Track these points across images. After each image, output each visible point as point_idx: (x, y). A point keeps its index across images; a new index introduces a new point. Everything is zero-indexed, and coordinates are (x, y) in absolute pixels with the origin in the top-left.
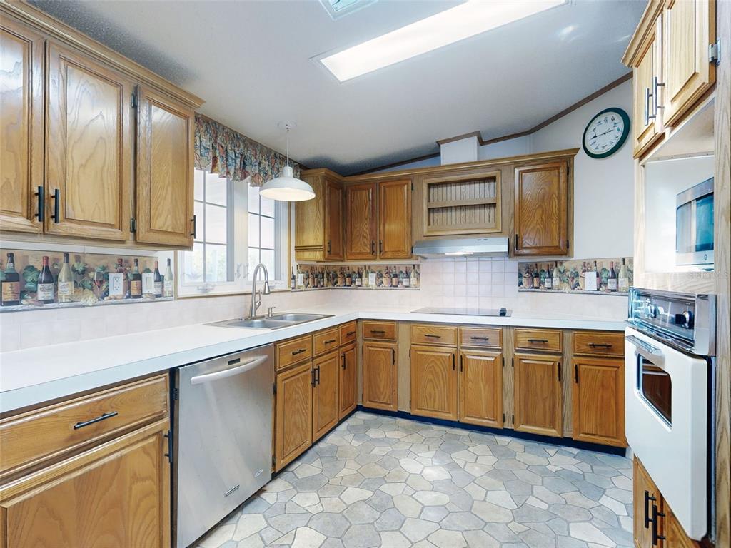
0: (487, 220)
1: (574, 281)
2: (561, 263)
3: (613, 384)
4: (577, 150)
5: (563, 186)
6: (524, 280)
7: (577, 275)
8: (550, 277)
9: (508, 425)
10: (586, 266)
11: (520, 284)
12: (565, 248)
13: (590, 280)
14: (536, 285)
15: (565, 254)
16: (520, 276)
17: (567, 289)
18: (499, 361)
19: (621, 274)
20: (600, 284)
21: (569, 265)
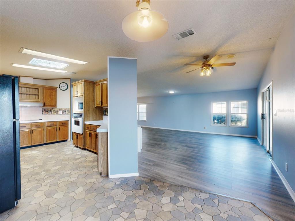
0: (35, 98)
1: (57, 112)
2: (54, 109)
3: (65, 129)
4: (58, 87)
5: (55, 94)
6: (44, 112)
7: (58, 111)
8: (51, 111)
9: (45, 142)
10: (60, 110)
11: (43, 113)
12: (55, 106)
13: (60, 112)
14: (47, 113)
15: (55, 107)
16: (43, 111)
17: (55, 114)
18: (43, 129)
19: (66, 111)
20: (62, 113)
21: (56, 109)
